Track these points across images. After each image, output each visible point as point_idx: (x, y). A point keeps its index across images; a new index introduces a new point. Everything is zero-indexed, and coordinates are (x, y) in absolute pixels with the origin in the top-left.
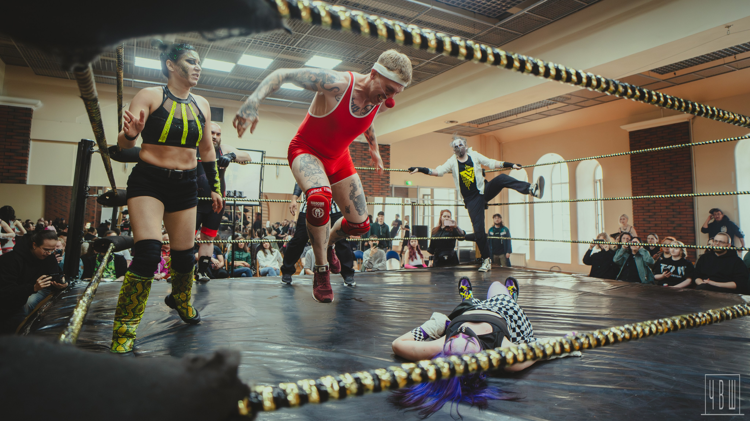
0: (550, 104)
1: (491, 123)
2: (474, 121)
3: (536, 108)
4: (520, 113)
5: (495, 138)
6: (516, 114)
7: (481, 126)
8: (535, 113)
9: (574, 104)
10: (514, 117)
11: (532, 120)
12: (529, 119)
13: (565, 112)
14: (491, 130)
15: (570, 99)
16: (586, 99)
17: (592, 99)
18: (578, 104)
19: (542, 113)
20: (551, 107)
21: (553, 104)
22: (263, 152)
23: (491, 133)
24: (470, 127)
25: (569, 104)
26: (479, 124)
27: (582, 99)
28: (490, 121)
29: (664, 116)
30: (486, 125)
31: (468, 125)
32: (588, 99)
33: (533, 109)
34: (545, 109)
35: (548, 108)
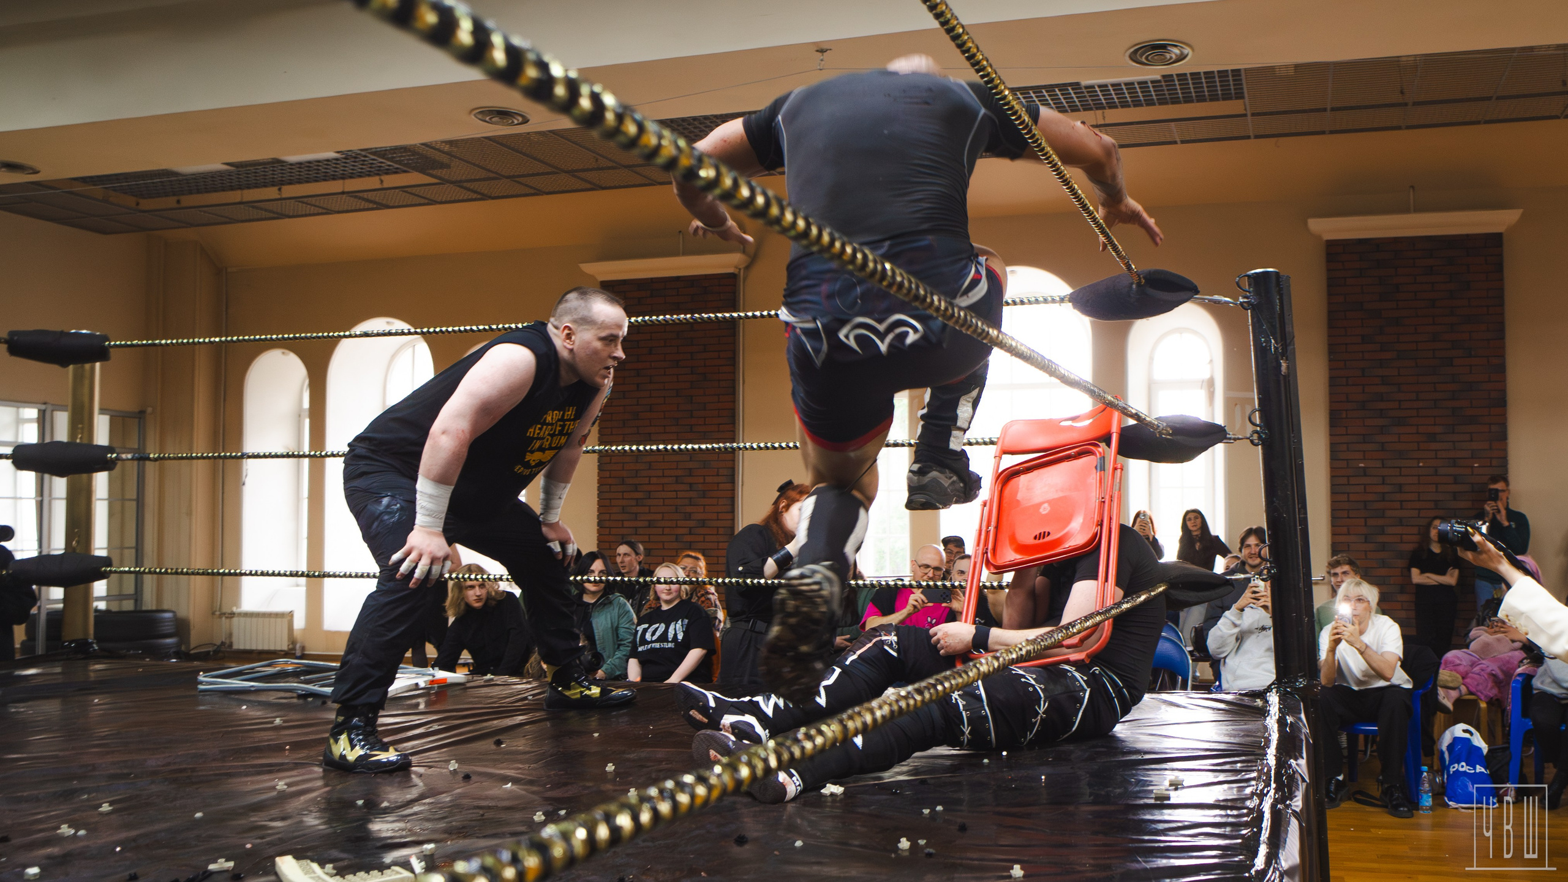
0: (388, 172)
1: (191, 201)
3: (340, 177)
4: (291, 183)
5: (202, 249)
6: (280, 183)
8: (339, 190)
9: (458, 183)
10: (271, 193)
11: (329, 212)
12: (317, 209)
13: (432, 202)
14: (191, 225)
15: (448, 166)
16: (489, 173)
17: (508, 177)
18: (465, 184)
19: (361, 195)
20: (390, 181)
21: (396, 172)
23: (183, 233)
25: (444, 181)
26: (143, 197)
27: (483, 174)
28: (186, 193)
30: (171, 202)
32: (499, 177)
33: (334, 178)
34: (372, 182)
35: (382, 181)
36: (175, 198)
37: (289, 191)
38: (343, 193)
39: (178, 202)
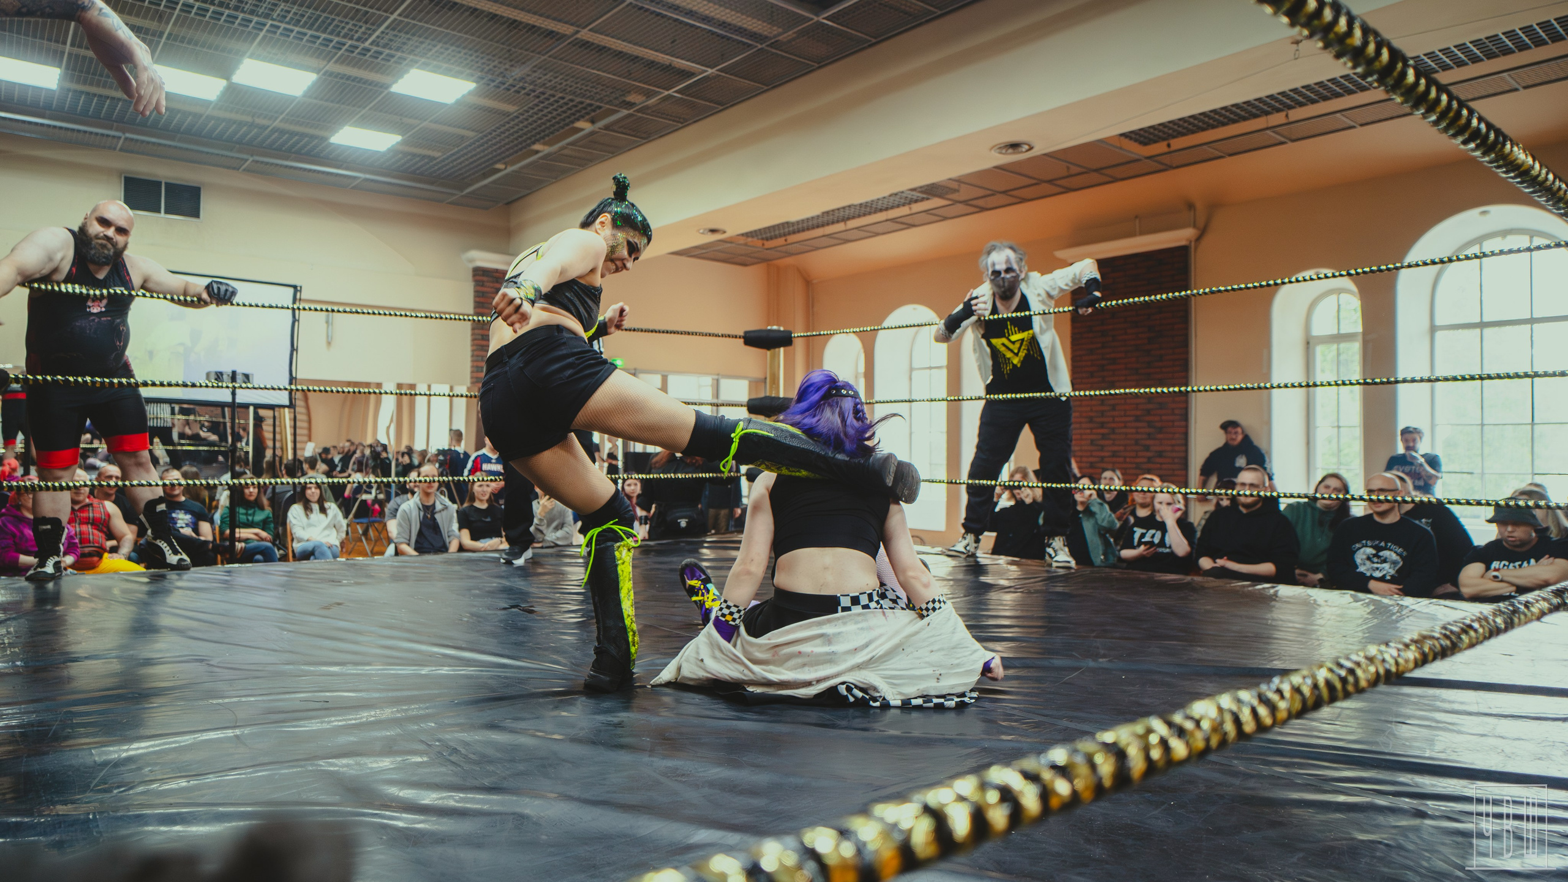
0: (916, 201)
1: (792, 238)
2: (755, 231)
3: (887, 209)
4: (854, 217)
5: (799, 270)
6: (845, 219)
7: (770, 244)
8: (884, 218)
9: (965, 202)
10: (840, 227)
11: (877, 234)
12: (871, 233)
13: (945, 218)
14: (791, 254)
15: (960, 192)
16: (989, 192)
17: (1003, 193)
18: (971, 202)
19: (900, 220)
20: (917, 207)
21: (923, 199)
22: (295, 287)
23: (789, 261)
24: (746, 245)
25: (956, 202)
26: (767, 239)
27: (981, 192)
28: (789, 234)
29: (1142, 233)
30: (780, 241)
31: (742, 240)
32: (994, 193)
33: (881, 210)
34: (904, 211)
35: (910, 208)
36: (783, 239)
37: (852, 224)
38: (887, 220)
39: (786, 240)
